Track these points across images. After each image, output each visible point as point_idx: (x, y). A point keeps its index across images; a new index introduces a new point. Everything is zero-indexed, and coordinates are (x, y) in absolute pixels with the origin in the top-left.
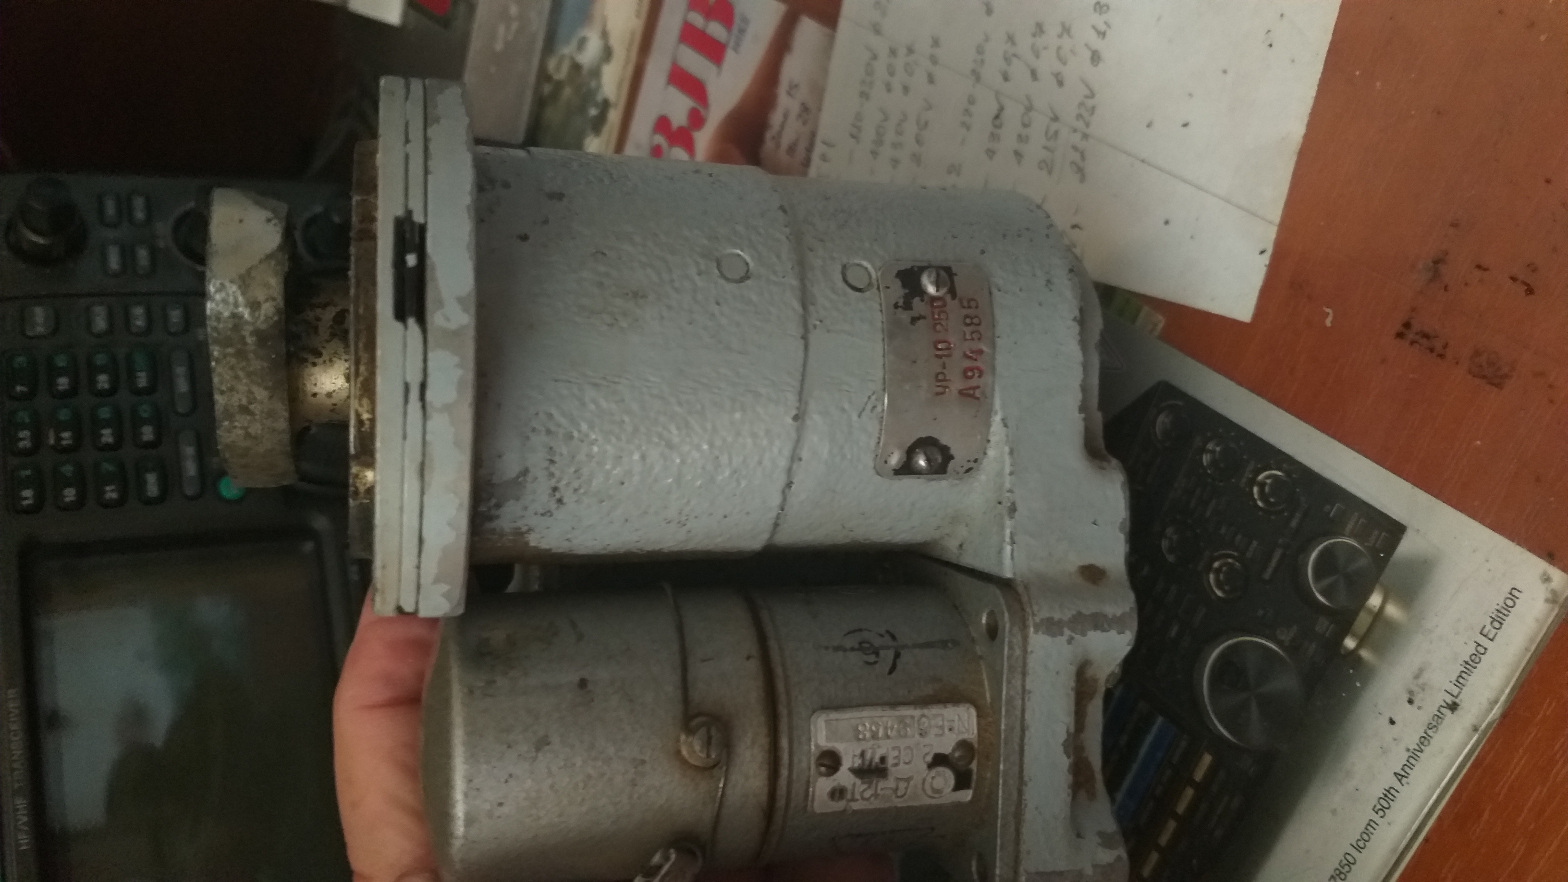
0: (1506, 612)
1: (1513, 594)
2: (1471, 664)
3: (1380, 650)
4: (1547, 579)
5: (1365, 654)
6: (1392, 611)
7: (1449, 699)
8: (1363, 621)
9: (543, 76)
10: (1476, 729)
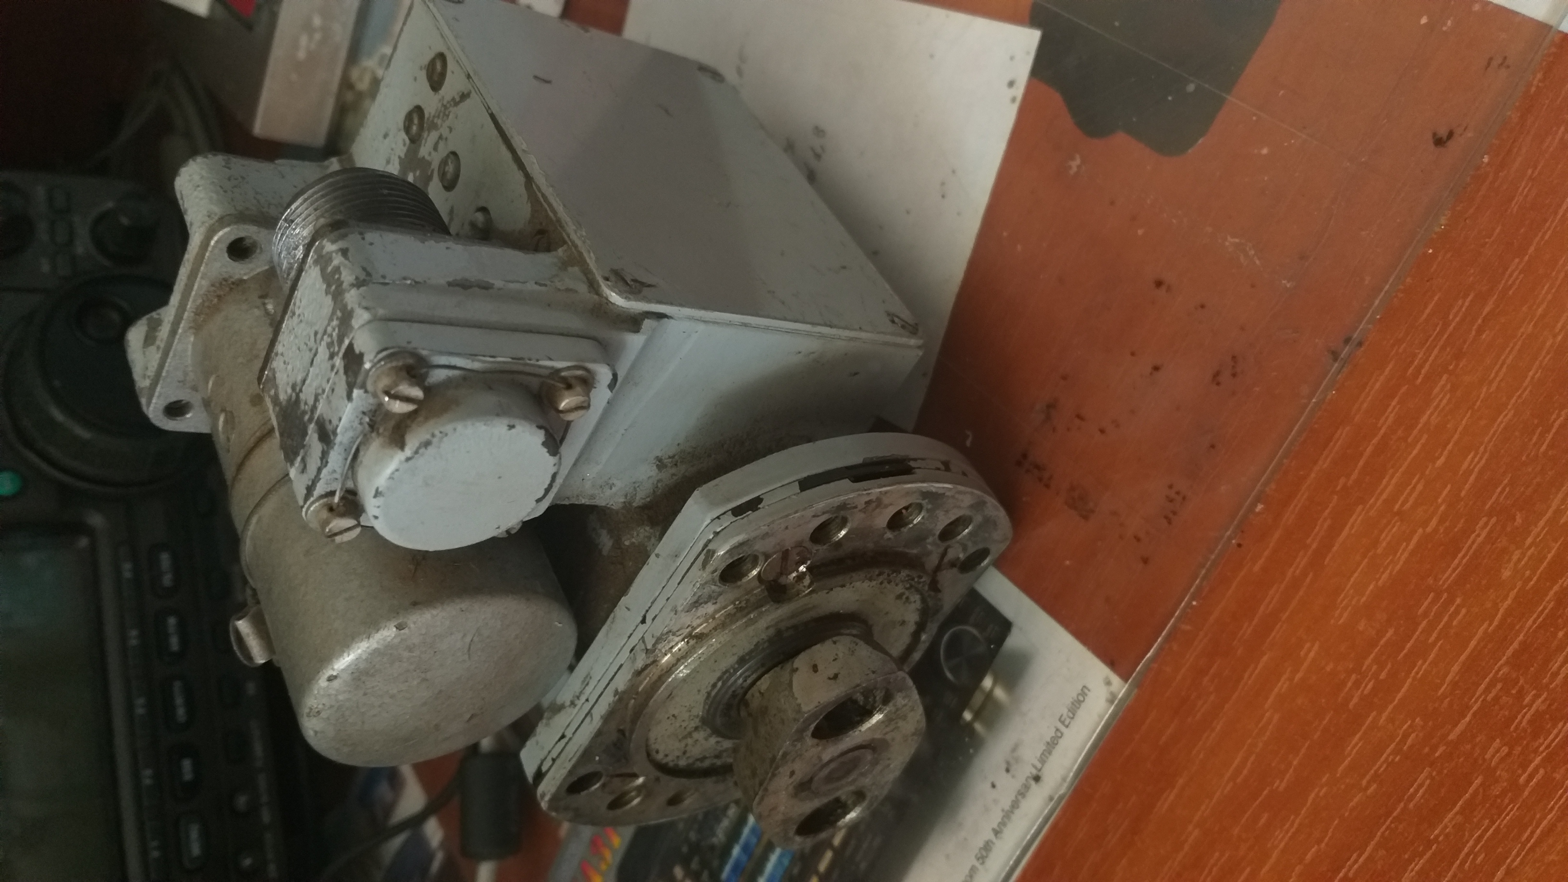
0: (1078, 706)
1: (1084, 692)
2: (1052, 745)
3: (990, 724)
4: (1108, 683)
5: (978, 727)
6: (1000, 693)
7: (1034, 772)
8: (977, 699)
9: (346, 84)
10: (1051, 799)
